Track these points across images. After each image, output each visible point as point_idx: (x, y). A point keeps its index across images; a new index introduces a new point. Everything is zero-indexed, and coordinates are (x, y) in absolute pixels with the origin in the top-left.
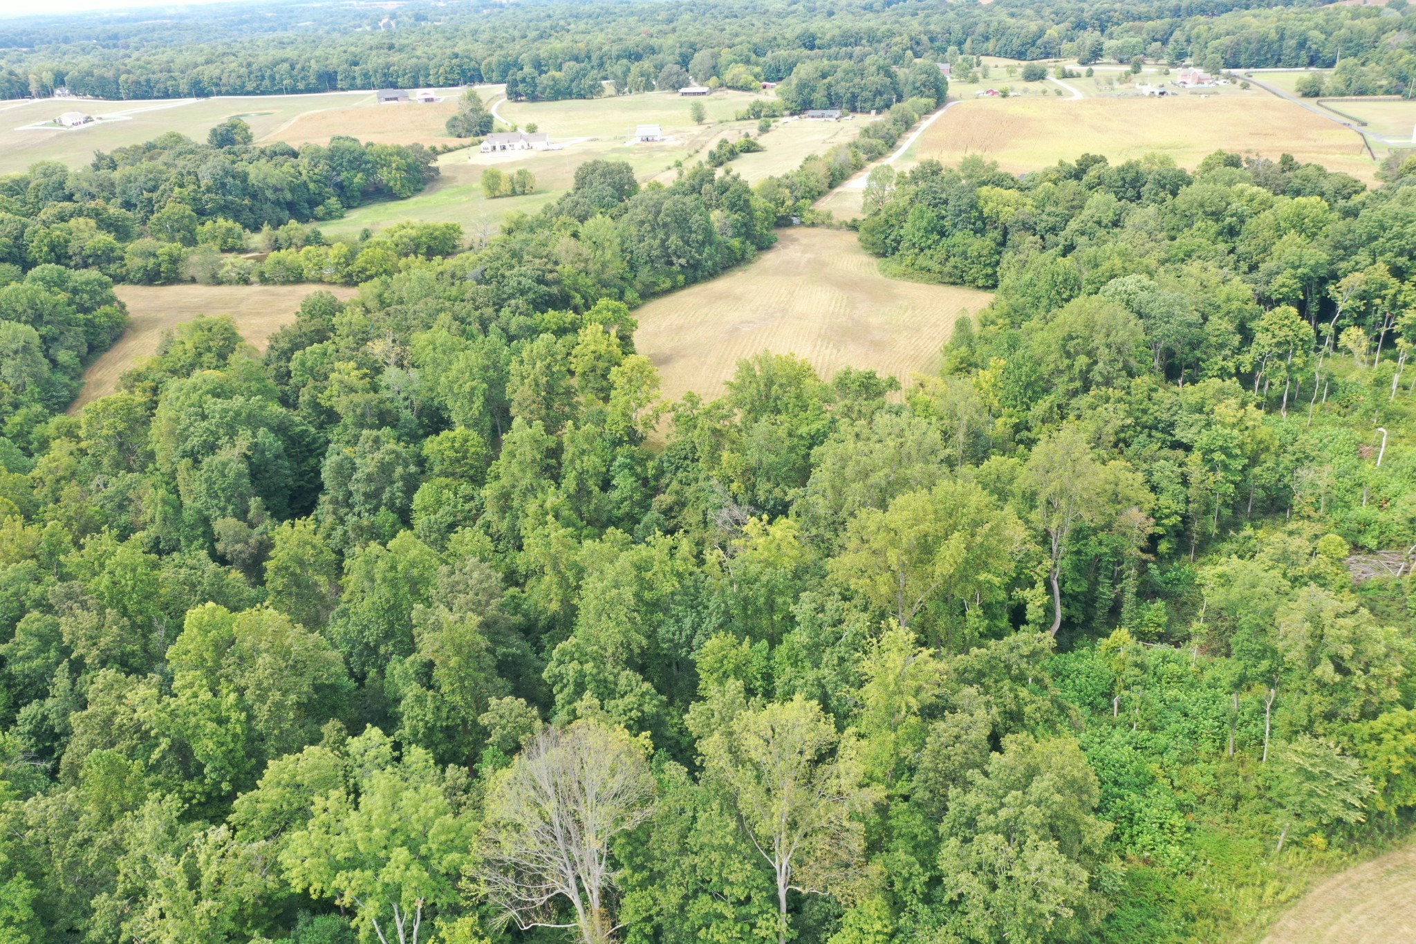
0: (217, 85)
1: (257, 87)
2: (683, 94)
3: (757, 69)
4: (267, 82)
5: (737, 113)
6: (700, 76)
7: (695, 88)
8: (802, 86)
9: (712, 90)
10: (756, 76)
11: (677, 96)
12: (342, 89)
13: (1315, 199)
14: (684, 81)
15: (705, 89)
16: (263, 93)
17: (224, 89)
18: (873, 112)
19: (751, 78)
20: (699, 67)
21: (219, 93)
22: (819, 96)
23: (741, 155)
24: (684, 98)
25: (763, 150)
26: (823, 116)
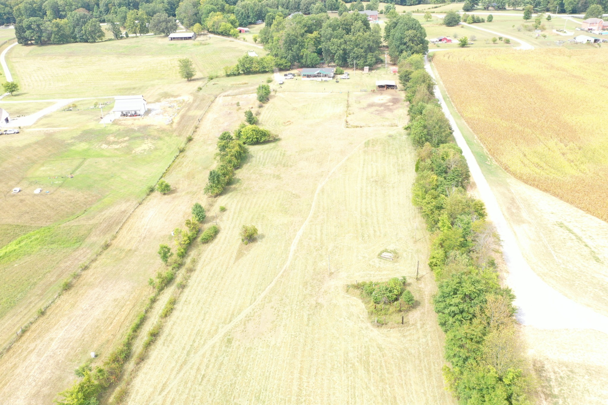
2: (172, 39)
3: (233, 17)
5: (226, 69)
6: (185, 21)
7: (182, 32)
8: (291, 42)
9: (196, 36)
10: (233, 23)
11: (167, 40)
14: (172, 28)
15: (191, 34)
18: (366, 68)
19: (229, 25)
20: (184, 15)
22: (308, 52)
23: (252, 149)
24: (173, 42)
25: (276, 140)
26: (318, 75)
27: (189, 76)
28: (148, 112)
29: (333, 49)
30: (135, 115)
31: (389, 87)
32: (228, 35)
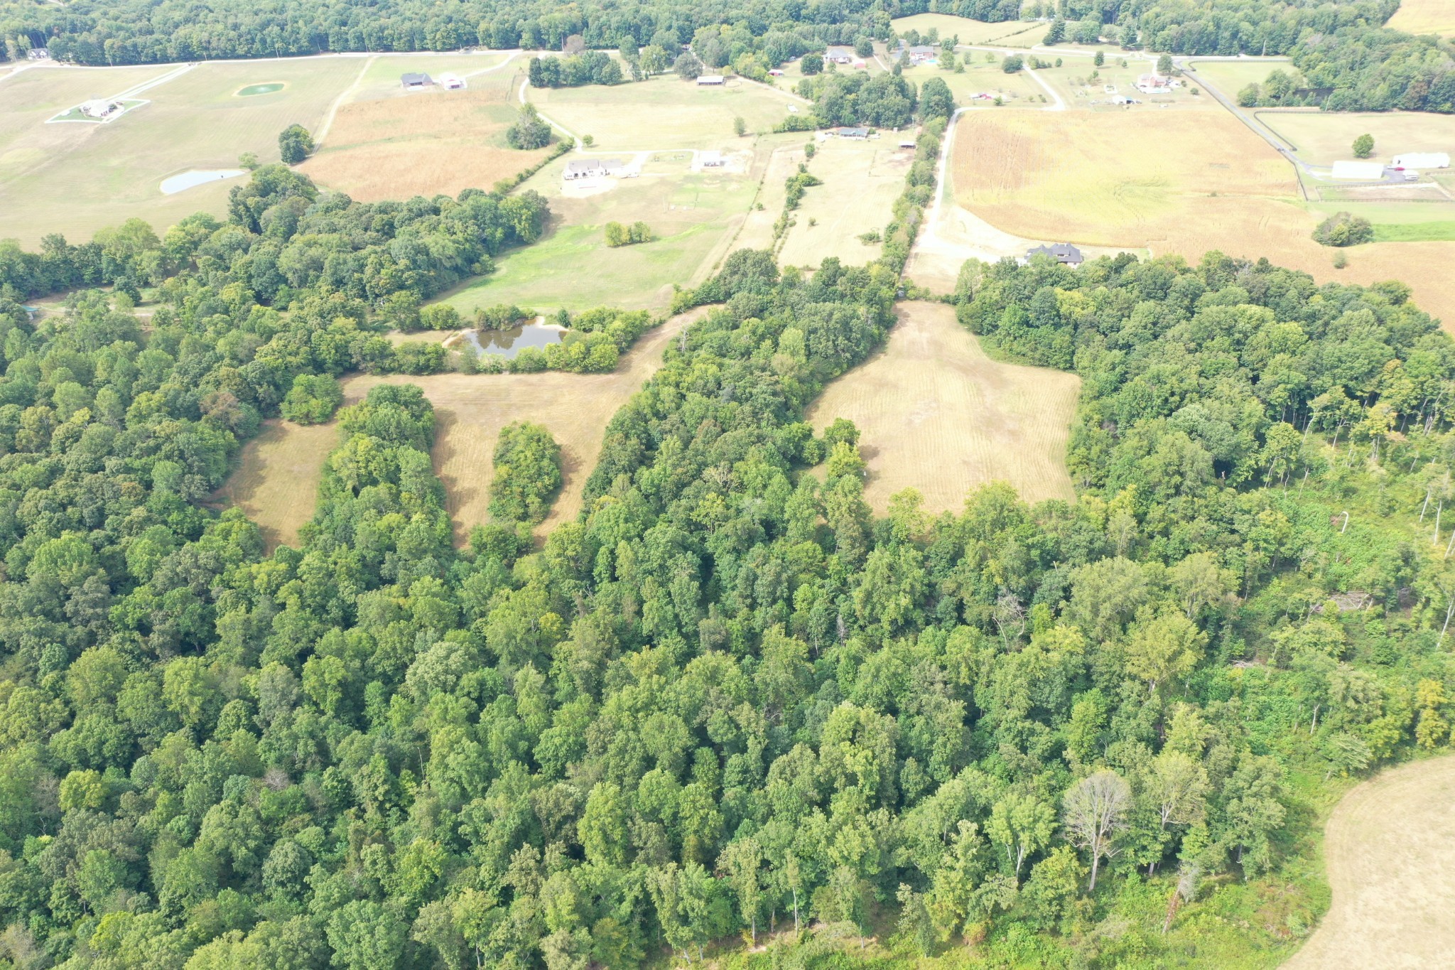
0: (206, 49)
1: (249, 51)
2: (702, 84)
3: (765, 58)
4: (257, 45)
7: (709, 75)
8: (831, 103)
9: (728, 80)
10: (765, 64)
11: (697, 85)
12: (334, 51)
13: (1293, 325)
16: (254, 57)
17: (214, 53)
18: (896, 129)
19: (761, 68)
21: (210, 57)
23: (806, 189)
24: (702, 87)
25: (821, 184)
26: (854, 135)
27: (741, 133)
28: (722, 163)
29: (868, 111)
30: (715, 165)
31: (908, 147)
32: (762, 81)
